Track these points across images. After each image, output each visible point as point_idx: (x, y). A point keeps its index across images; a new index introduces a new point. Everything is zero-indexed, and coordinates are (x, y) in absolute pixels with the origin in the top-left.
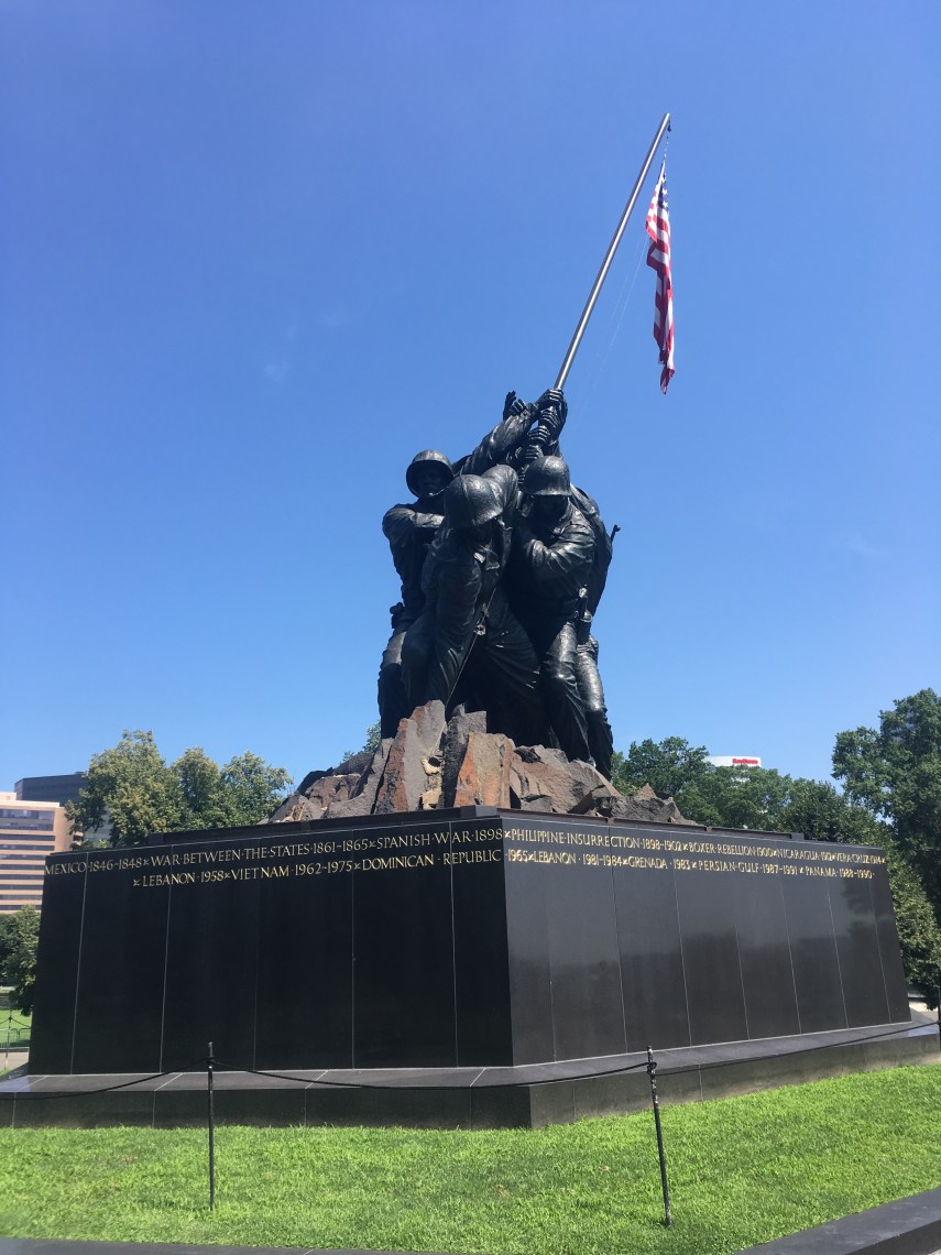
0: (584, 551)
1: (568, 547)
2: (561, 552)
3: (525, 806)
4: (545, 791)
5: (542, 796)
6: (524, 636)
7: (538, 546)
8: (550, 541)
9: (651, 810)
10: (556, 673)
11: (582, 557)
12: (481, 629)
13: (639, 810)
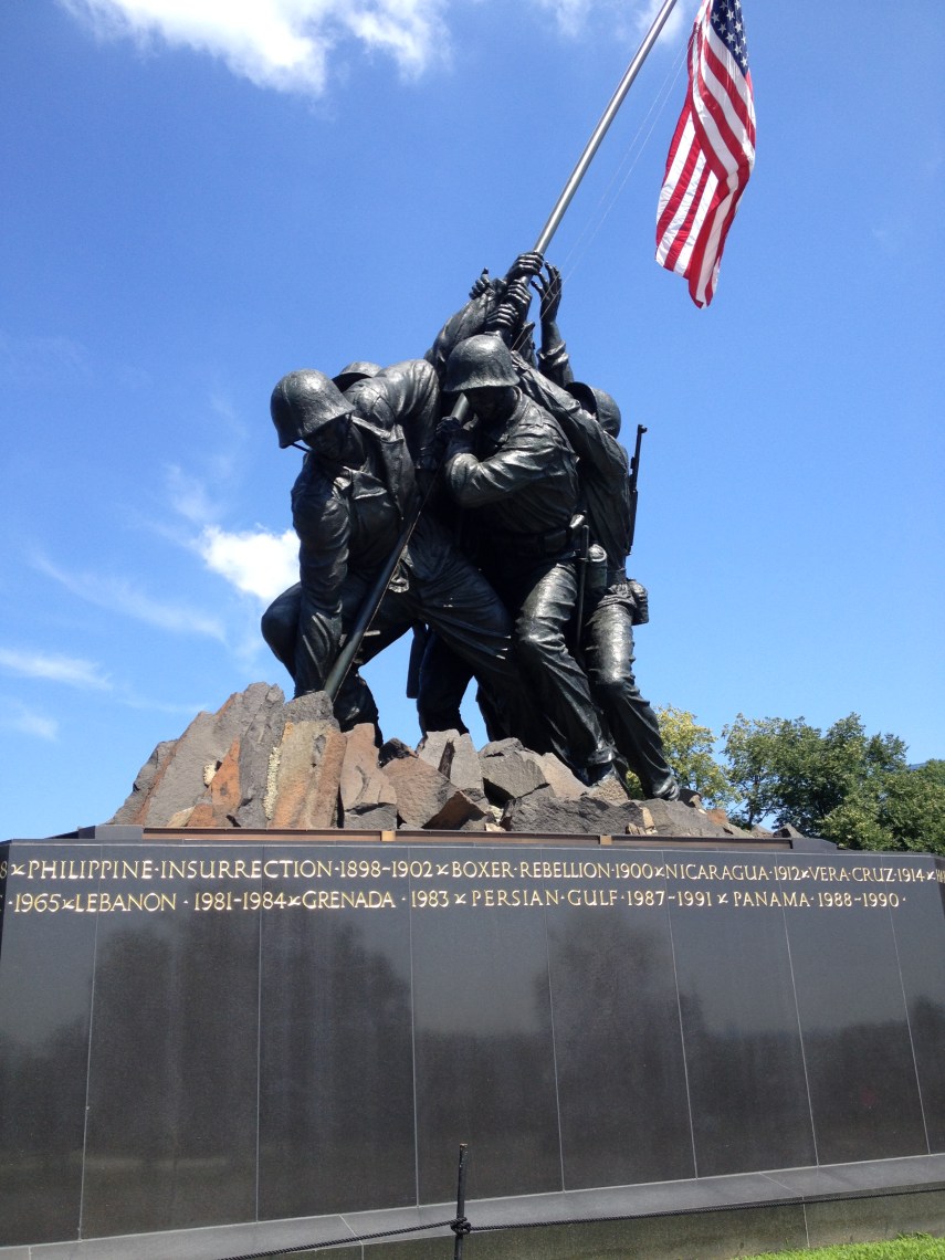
0: (537, 459)
1: (511, 458)
2: (497, 466)
3: (351, 822)
4: (389, 796)
5: (381, 805)
6: (482, 588)
7: (463, 460)
8: (484, 452)
9: (582, 815)
10: (525, 633)
11: (540, 469)
12: (402, 585)
13: (561, 816)
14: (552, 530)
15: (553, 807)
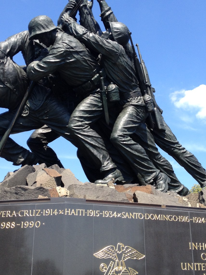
12: (27, 113)
14: (85, 82)
15: (5, 191)
